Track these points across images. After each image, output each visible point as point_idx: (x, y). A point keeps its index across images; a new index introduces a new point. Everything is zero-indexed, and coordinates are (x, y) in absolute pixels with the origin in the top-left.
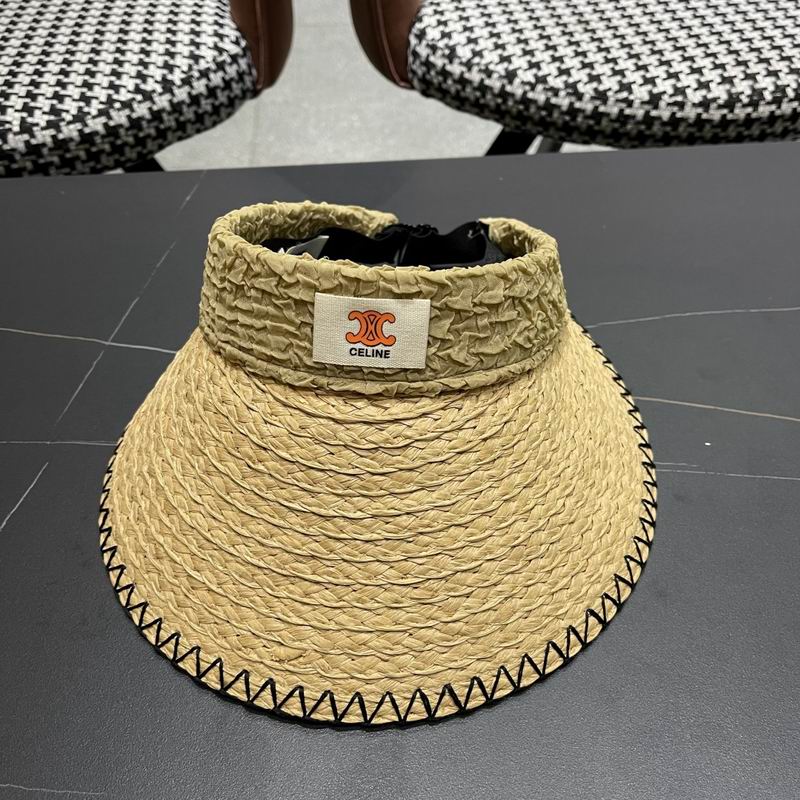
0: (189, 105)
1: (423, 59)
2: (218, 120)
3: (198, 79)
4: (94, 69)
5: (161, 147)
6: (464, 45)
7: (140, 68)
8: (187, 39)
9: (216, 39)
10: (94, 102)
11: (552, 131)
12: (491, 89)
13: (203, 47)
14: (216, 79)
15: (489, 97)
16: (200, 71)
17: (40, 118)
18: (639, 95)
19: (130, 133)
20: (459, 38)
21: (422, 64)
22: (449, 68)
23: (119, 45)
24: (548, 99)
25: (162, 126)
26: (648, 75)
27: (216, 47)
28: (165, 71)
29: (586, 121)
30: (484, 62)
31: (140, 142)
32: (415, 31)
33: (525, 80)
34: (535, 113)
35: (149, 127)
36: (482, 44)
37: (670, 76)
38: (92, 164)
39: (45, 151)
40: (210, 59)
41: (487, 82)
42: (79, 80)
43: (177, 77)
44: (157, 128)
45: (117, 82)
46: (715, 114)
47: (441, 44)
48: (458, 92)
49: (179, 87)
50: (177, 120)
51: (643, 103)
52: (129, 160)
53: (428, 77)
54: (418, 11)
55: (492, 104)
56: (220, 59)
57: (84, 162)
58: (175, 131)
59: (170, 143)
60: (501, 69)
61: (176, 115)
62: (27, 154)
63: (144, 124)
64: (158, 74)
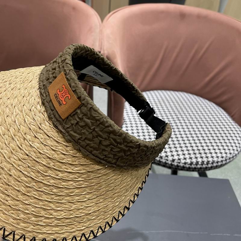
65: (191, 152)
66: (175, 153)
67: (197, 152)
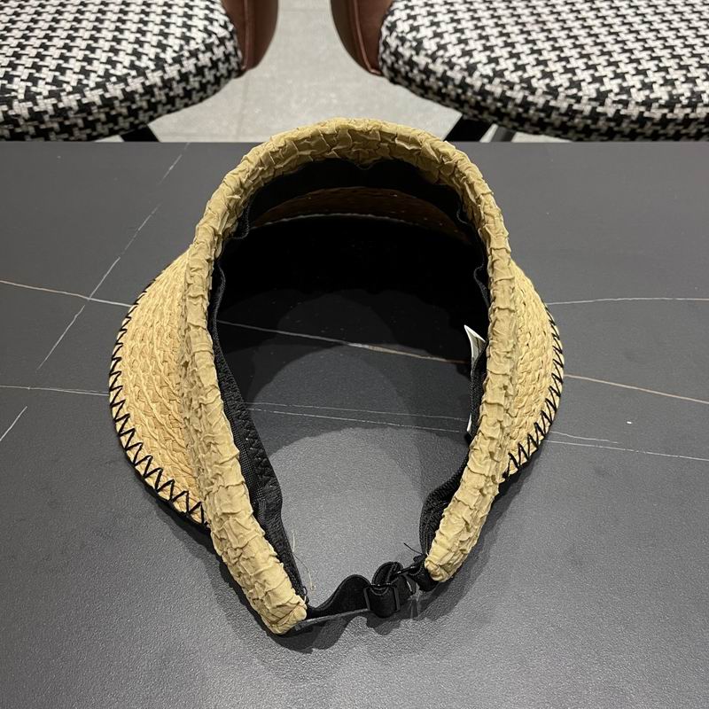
0: (179, 82)
1: (393, 50)
2: (205, 96)
3: (188, 58)
4: (94, 45)
5: (152, 119)
6: (430, 39)
7: (136, 46)
8: (180, 21)
9: (207, 23)
10: (93, 75)
11: (506, 121)
12: (453, 80)
13: (194, 30)
14: (205, 59)
15: (450, 87)
16: (190, 51)
17: (43, 88)
18: (587, 92)
19: (123, 105)
20: (426, 32)
21: (391, 54)
22: (415, 58)
23: (118, 24)
24: (504, 92)
25: (153, 100)
26: (597, 74)
27: (206, 30)
28: (158, 50)
29: (537, 113)
30: (447, 54)
31: (133, 113)
32: (386, 23)
33: (484, 73)
34: (491, 104)
35: (141, 100)
36: (447, 38)
37: (617, 76)
38: (88, 131)
39: (46, 118)
40: (199, 41)
41: (449, 73)
42: (80, 55)
43: (169, 55)
44: (149, 101)
45: (115, 58)
46: (656, 113)
47: (409, 37)
48: (422, 81)
49: (170, 65)
50: (167, 95)
51: (590, 99)
52: (122, 129)
53: (396, 66)
54: (391, 5)
55: (453, 93)
56: (208, 41)
57: (81, 129)
58: (164, 105)
59: (160, 116)
60: (462, 62)
61: (167, 90)
62: (31, 119)
63: (137, 97)
64: (152, 52)
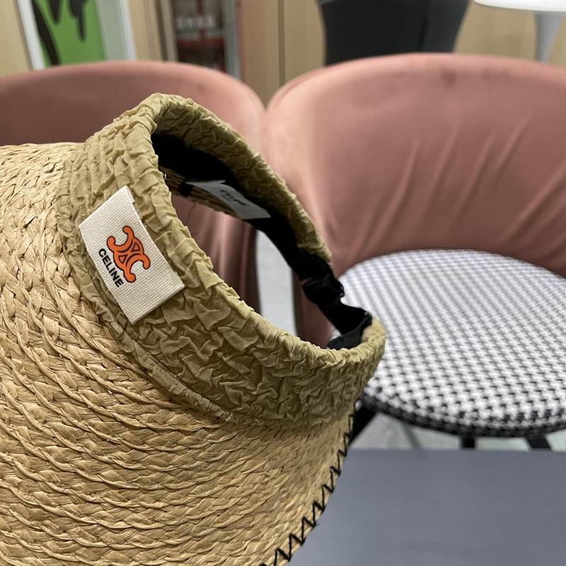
12: (368, 394)
18: (452, 410)
24: (400, 406)
33: (387, 394)
46: (496, 425)
51: (455, 415)
65: (504, 390)
66: (463, 397)
67: (517, 389)
